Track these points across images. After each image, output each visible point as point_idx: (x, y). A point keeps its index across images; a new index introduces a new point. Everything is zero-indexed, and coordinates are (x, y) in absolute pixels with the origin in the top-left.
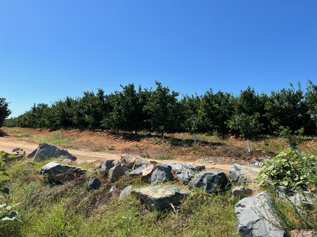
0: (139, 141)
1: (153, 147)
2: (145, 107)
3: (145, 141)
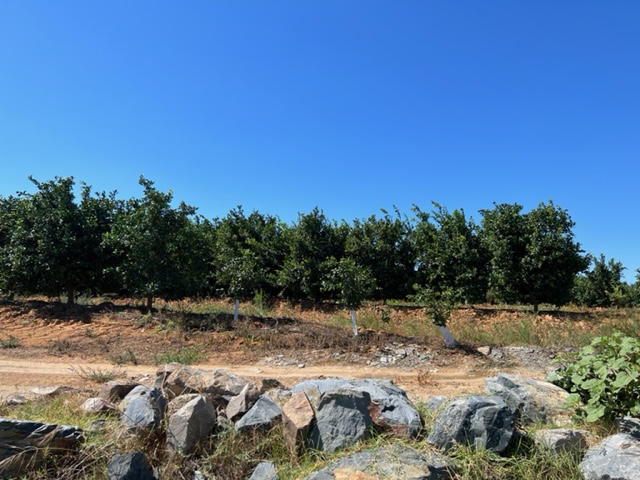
0: (87, 320)
1: (135, 334)
2: (108, 237)
3: (105, 320)
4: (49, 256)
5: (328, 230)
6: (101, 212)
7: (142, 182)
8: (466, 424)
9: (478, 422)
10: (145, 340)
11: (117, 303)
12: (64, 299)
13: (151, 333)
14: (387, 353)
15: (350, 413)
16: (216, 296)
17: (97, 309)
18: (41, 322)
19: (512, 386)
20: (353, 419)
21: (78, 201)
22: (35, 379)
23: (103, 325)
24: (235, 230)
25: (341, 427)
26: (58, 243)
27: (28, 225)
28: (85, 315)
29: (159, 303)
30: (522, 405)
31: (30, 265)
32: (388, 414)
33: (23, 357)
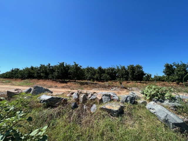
4: (61, 74)
5: (102, 69)
6: (68, 67)
7: (74, 62)
8: (126, 99)
9: (128, 99)
10: (75, 86)
11: (71, 81)
12: (63, 80)
13: (76, 85)
14: (112, 89)
15: (107, 97)
16: (85, 80)
17: (68, 82)
18: (60, 83)
19: (134, 93)
20: (108, 98)
21: (65, 65)
22: (60, 92)
23: (69, 84)
24: (88, 70)
25: (106, 99)
26: (62, 72)
27: (58, 69)
28: (66, 82)
29: (77, 81)
30: (135, 96)
31: (58, 75)
32: (113, 98)
33: (58, 89)
